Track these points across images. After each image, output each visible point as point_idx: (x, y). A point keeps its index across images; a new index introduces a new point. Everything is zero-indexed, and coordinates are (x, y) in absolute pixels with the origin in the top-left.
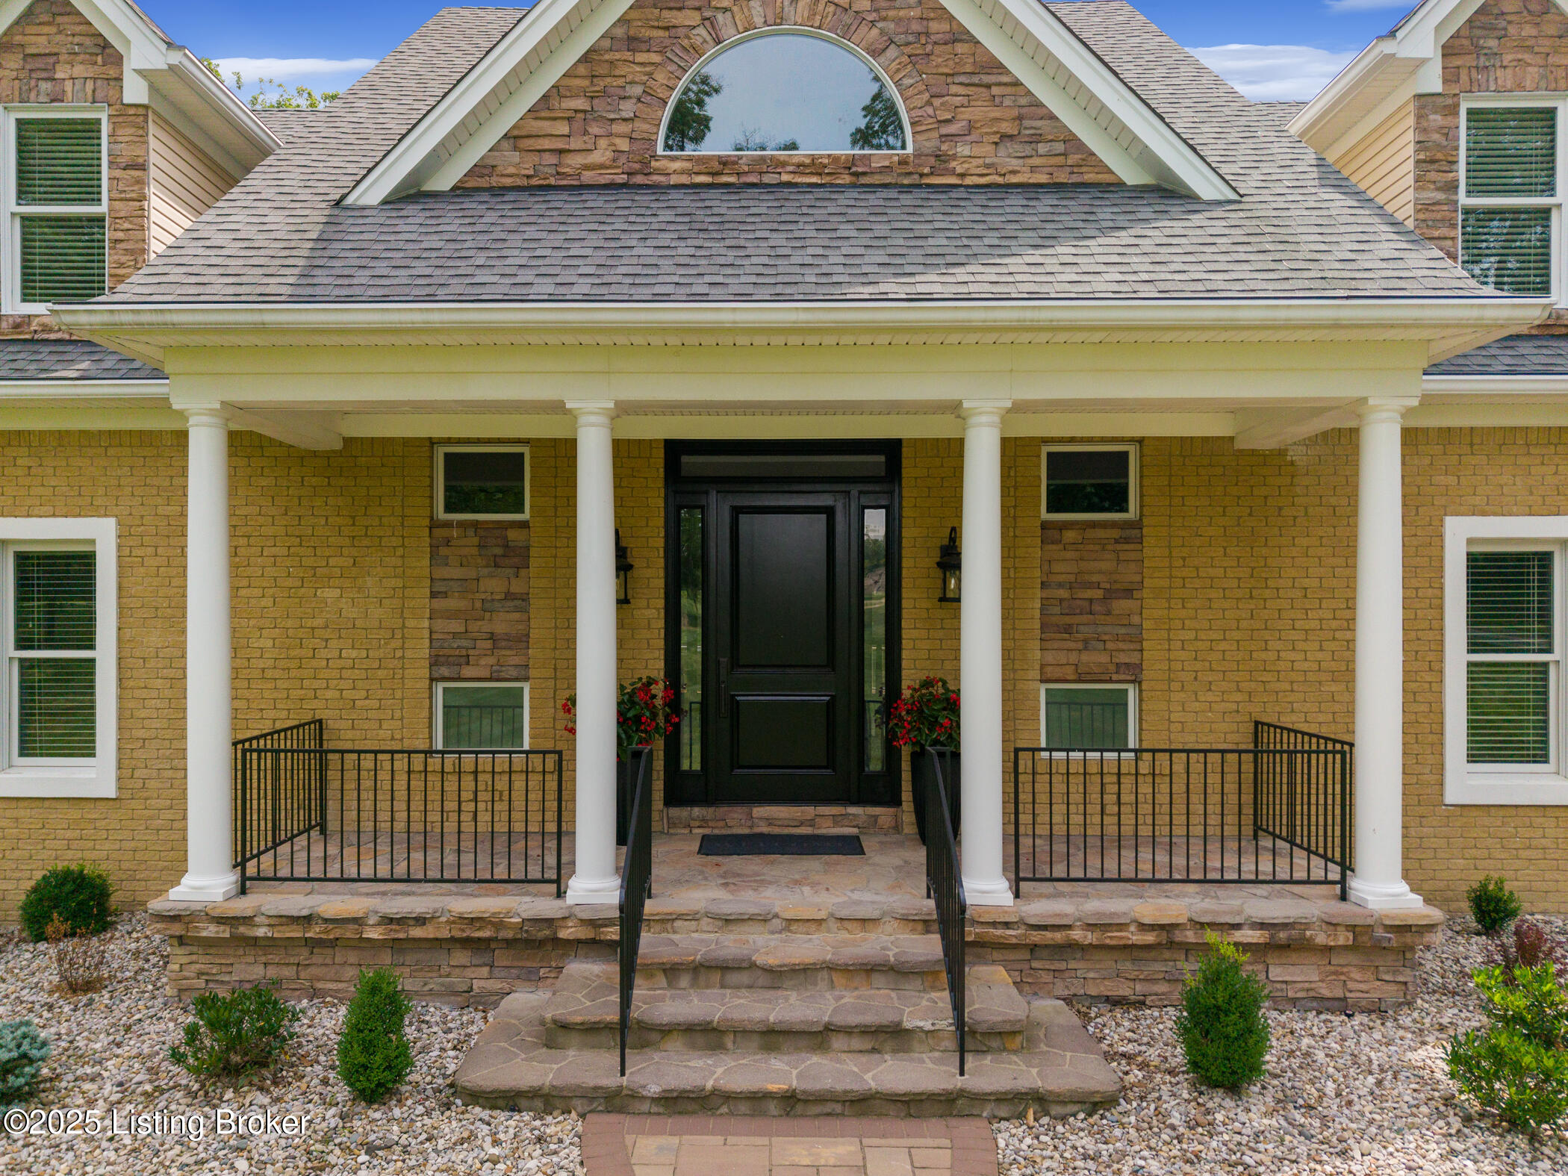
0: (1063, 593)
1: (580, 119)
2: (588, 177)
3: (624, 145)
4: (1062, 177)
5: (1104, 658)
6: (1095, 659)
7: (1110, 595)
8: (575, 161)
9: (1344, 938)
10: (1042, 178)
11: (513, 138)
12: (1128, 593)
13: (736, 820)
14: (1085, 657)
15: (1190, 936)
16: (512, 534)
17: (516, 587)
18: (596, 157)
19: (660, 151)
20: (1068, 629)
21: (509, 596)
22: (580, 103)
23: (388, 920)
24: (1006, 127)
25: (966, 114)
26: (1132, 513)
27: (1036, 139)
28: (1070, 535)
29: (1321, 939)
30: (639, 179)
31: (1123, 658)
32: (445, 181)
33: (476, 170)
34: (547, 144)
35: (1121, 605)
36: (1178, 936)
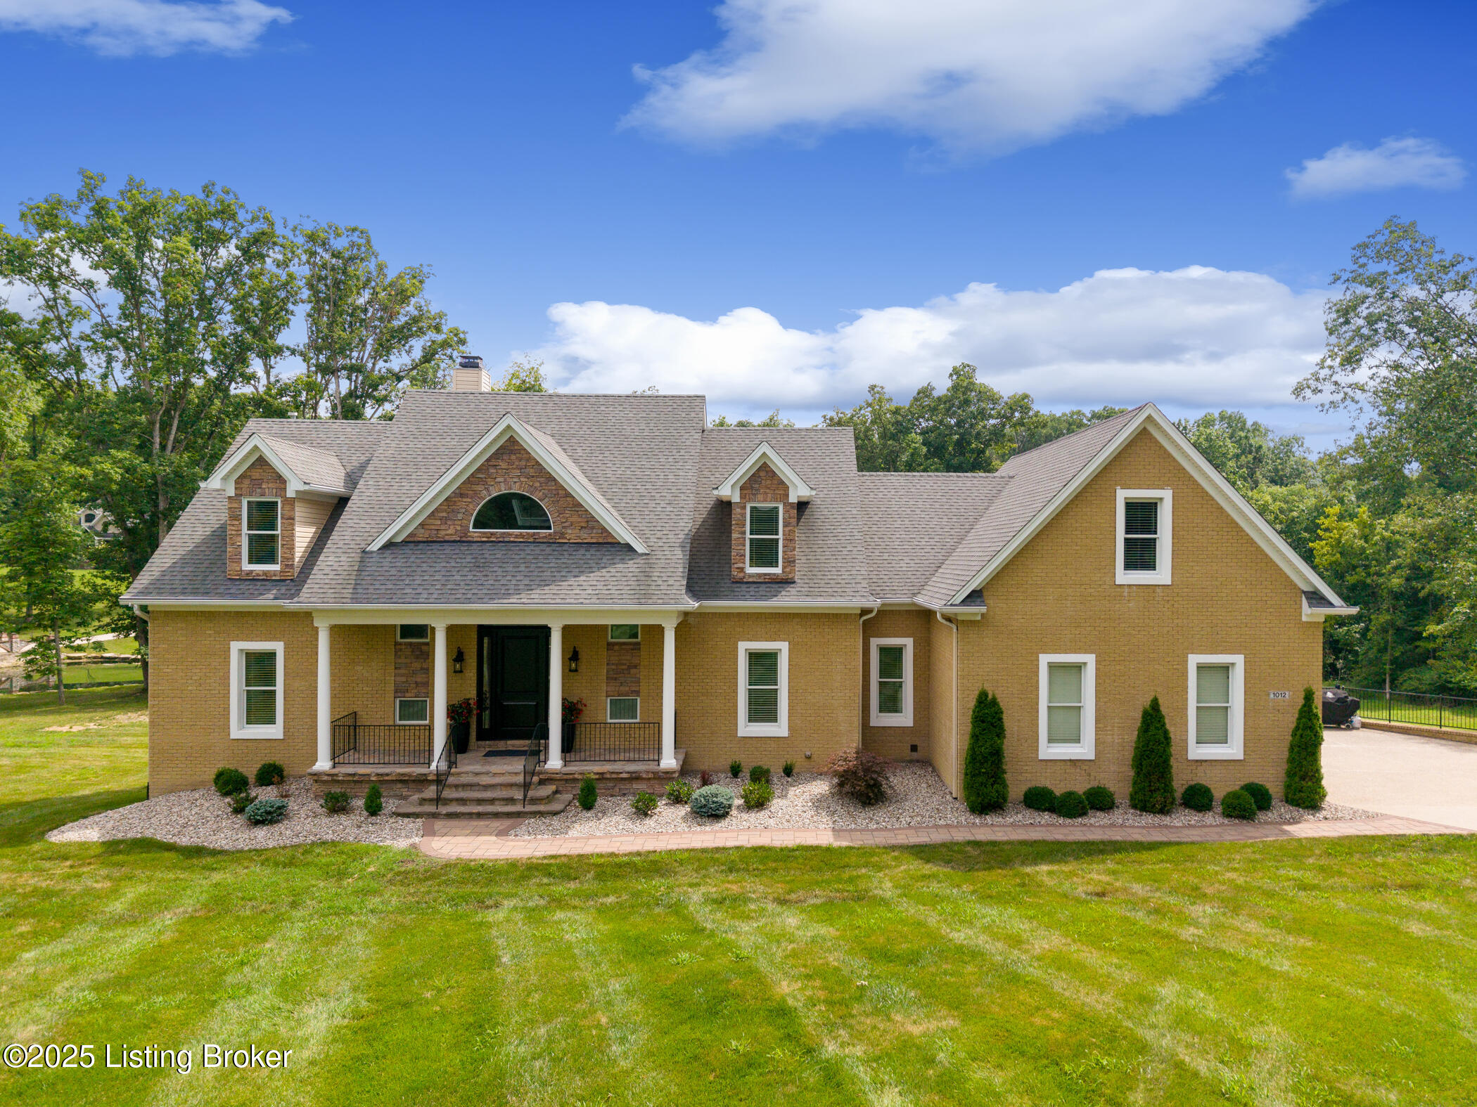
0: (614, 667)
1: (444, 520)
2: (447, 538)
3: (459, 528)
4: (601, 541)
5: (627, 689)
6: (624, 689)
7: (630, 667)
8: (443, 533)
9: (651, 776)
10: (594, 541)
11: (422, 525)
12: (635, 667)
13: (501, 745)
14: (621, 688)
15: (608, 776)
16: (424, 648)
17: (425, 666)
18: (449, 532)
19: (471, 530)
20: (616, 679)
21: (422, 669)
22: (444, 514)
23: (378, 775)
24: (583, 525)
25: (570, 520)
26: (639, 640)
27: (593, 528)
28: (616, 648)
29: (644, 776)
30: (464, 539)
31: (634, 689)
32: (399, 539)
33: (410, 535)
34: (433, 527)
35: (633, 671)
36: (605, 776)
